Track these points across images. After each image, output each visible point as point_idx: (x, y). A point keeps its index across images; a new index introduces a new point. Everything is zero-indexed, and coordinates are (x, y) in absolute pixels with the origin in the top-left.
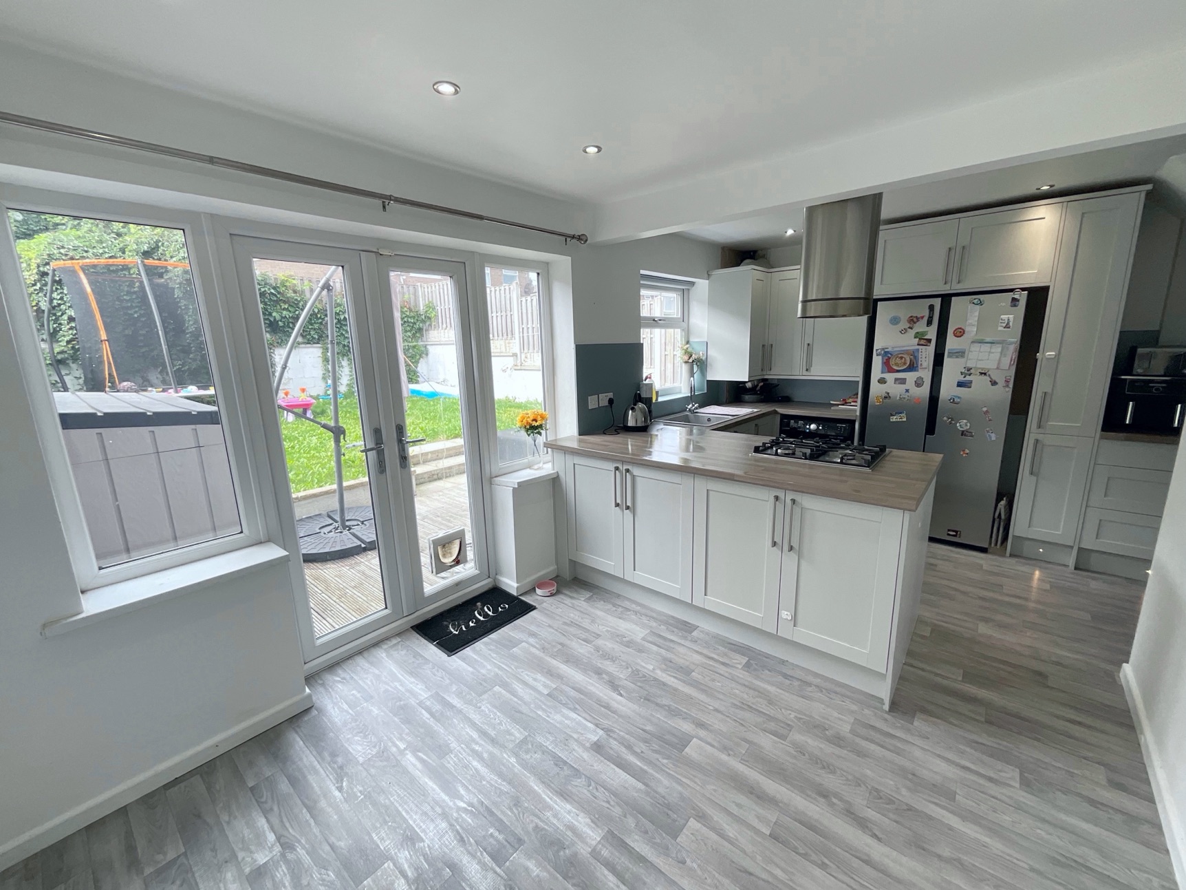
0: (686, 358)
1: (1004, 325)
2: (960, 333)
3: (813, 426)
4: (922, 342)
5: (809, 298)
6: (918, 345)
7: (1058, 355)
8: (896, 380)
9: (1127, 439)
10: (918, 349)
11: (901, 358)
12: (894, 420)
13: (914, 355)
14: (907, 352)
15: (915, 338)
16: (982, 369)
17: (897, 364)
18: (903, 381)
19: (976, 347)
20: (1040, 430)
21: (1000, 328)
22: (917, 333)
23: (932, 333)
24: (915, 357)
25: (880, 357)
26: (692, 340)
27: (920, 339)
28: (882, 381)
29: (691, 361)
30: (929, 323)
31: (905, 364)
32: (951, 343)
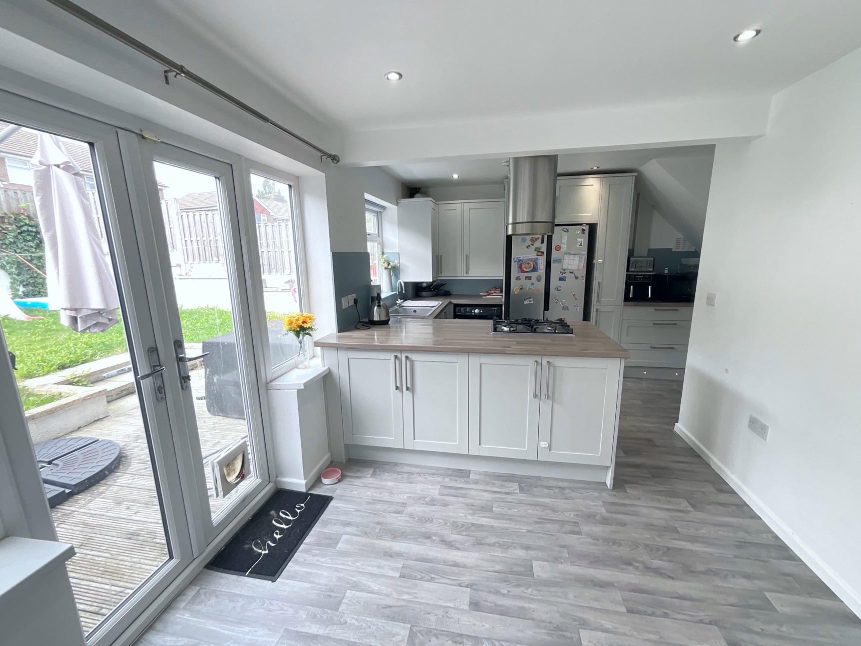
0: (386, 265)
1: (579, 244)
2: (558, 248)
3: (477, 311)
4: (539, 254)
5: (518, 221)
6: (537, 255)
7: (603, 262)
8: (526, 277)
9: (635, 306)
10: (537, 258)
11: (528, 263)
12: (526, 303)
13: (535, 261)
14: (531, 260)
15: (535, 251)
16: (571, 269)
17: (526, 268)
18: (530, 278)
19: (566, 257)
20: (599, 304)
21: (578, 246)
22: (536, 248)
23: (544, 248)
24: (536, 263)
25: (516, 263)
26: (385, 251)
27: (538, 252)
28: (518, 278)
29: (390, 267)
30: (542, 242)
31: (530, 267)
32: (555, 254)
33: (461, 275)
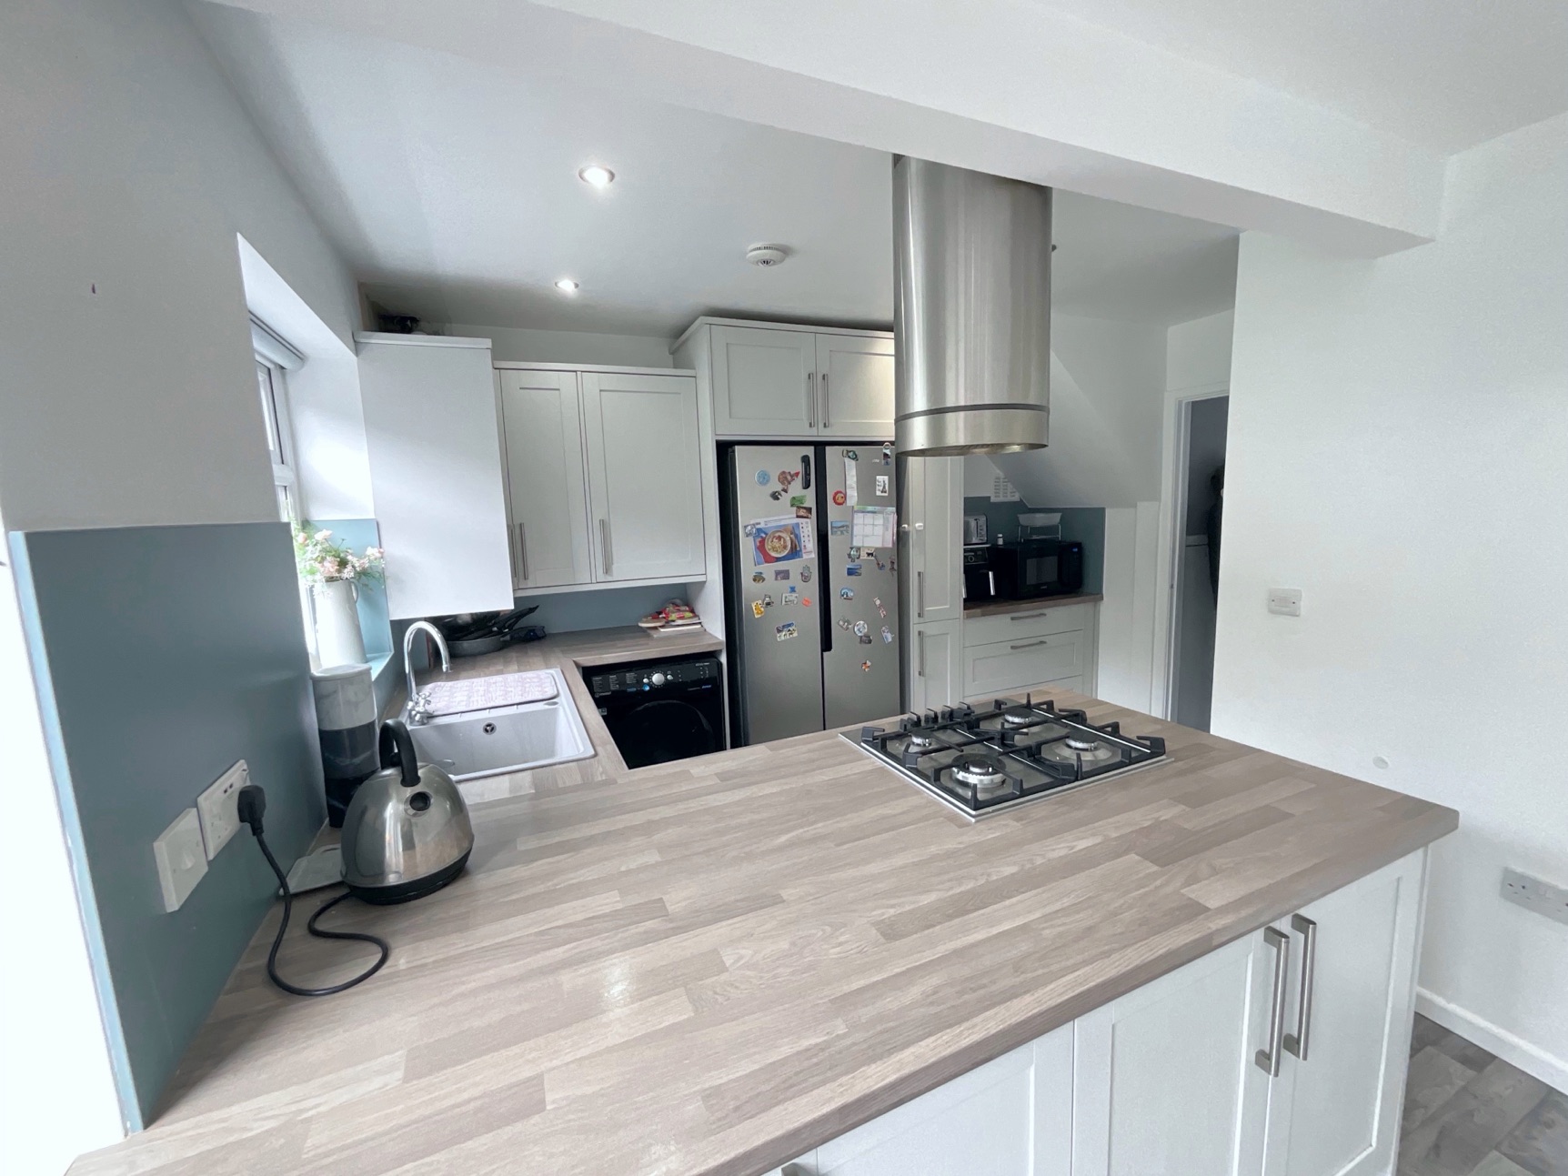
0: (330, 566)
1: (881, 488)
2: (841, 499)
3: (657, 678)
4: (802, 512)
6: (798, 517)
7: (925, 526)
8: (778, 573)
10: (798, 524)
11: (779, 538)
12: (783, 638)
13: (794, 532)
14: (784, 528)
15: (792, 506)
16: (868, 548)
17: (774, 549)
18: (784, 575)
19: (858, 519)
20: (922, 620)
21: (878, 493)
22: (794, 498)
23: (810, 498)
24: (796, 536)
25: (751, 538)
26: (317, 514)
27: (799, 508)
28: (758, 578)
29: (348, 573)
30: (807, 485)
31: (785, 547)
32: (833, 513)
33: (590, 579)
